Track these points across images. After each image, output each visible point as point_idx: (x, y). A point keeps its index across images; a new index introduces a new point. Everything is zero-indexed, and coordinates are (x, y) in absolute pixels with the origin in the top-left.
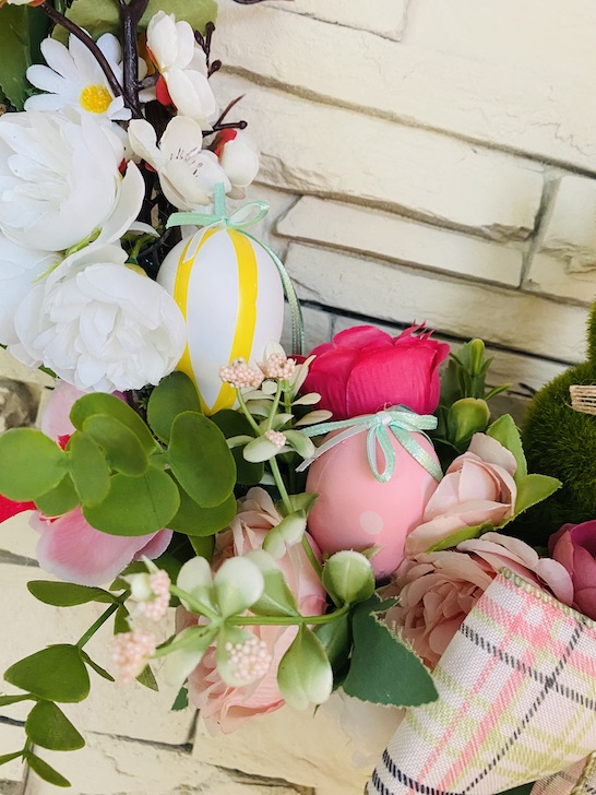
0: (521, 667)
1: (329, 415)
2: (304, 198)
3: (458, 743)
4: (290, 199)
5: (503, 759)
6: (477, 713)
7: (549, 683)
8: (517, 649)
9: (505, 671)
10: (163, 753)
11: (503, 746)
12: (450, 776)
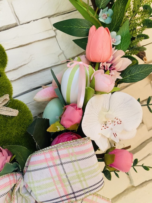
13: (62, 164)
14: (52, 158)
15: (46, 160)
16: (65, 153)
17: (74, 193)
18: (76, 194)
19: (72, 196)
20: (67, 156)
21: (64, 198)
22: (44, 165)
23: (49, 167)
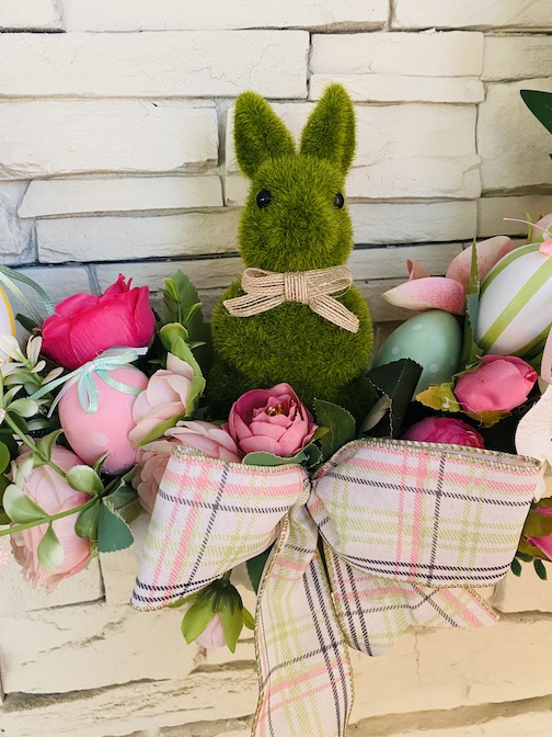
0: (193, 504)
1: (60, 370)
2: (32, 183)
3: (170, 557)
4: (24, 185)
5: (203, 557)
6: (176, 538)
7: (216, 507)
8: (188, 495)
9: (185, 510)
10: (87, 608)
11: (199, 550)
12: (174, 575)
13: (439, 494)
14: (422, 472)
15: (404, 470)
16: (460, 473)
17: (432, 567)
18: (436, 572)
19: (426, 572)
20: (463, 480)
21: (402, 569)
22: (395, 479)
23: (402, 488)
